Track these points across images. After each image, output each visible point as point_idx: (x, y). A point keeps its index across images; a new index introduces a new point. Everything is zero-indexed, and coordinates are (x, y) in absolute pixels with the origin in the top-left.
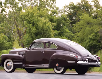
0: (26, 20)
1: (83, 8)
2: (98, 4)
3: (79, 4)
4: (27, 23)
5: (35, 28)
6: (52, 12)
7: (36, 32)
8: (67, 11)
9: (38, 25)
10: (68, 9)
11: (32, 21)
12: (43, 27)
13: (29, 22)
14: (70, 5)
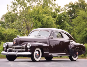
0: (33, 17)
1: (81, 7)
3: (77, 3)
4: (34, 19)
5: (40, 22)
7: (41, 26)
8: (67, 9)
9: (42, 20)
11: (38, 18)
12: (47, 22)
13: (36, 18)
14: (70, 4)
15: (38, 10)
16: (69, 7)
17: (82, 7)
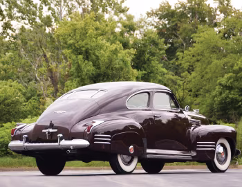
0: (70, 46)
1: (193, 16)
2: (227, 5)
3: (183, 6)
4: (72, 52)
5: (91, 63)
6: (125, 27)
7: (94, 72)
8: (155, 24)
9: (97, 56)
10: (157, 19)
11: (84, 49)
12: (111, 61)
13: (77, 51)
14: (162, 8)
15: (83, 26)
16: (160, 19)
17: (198, 19)
